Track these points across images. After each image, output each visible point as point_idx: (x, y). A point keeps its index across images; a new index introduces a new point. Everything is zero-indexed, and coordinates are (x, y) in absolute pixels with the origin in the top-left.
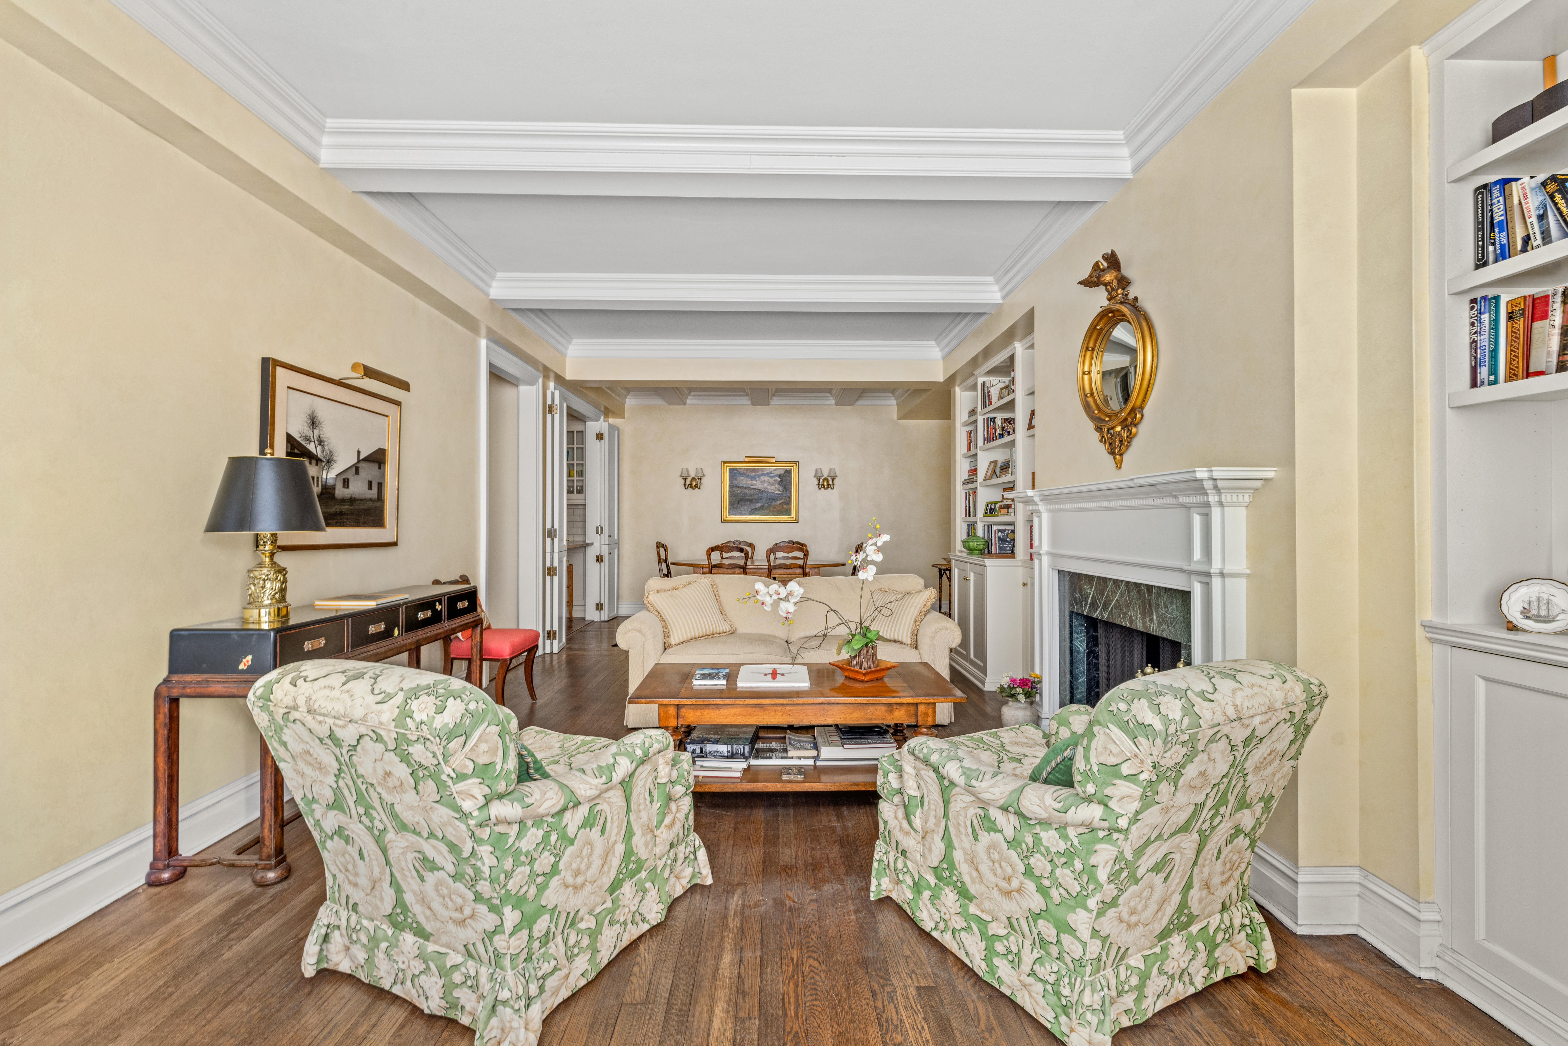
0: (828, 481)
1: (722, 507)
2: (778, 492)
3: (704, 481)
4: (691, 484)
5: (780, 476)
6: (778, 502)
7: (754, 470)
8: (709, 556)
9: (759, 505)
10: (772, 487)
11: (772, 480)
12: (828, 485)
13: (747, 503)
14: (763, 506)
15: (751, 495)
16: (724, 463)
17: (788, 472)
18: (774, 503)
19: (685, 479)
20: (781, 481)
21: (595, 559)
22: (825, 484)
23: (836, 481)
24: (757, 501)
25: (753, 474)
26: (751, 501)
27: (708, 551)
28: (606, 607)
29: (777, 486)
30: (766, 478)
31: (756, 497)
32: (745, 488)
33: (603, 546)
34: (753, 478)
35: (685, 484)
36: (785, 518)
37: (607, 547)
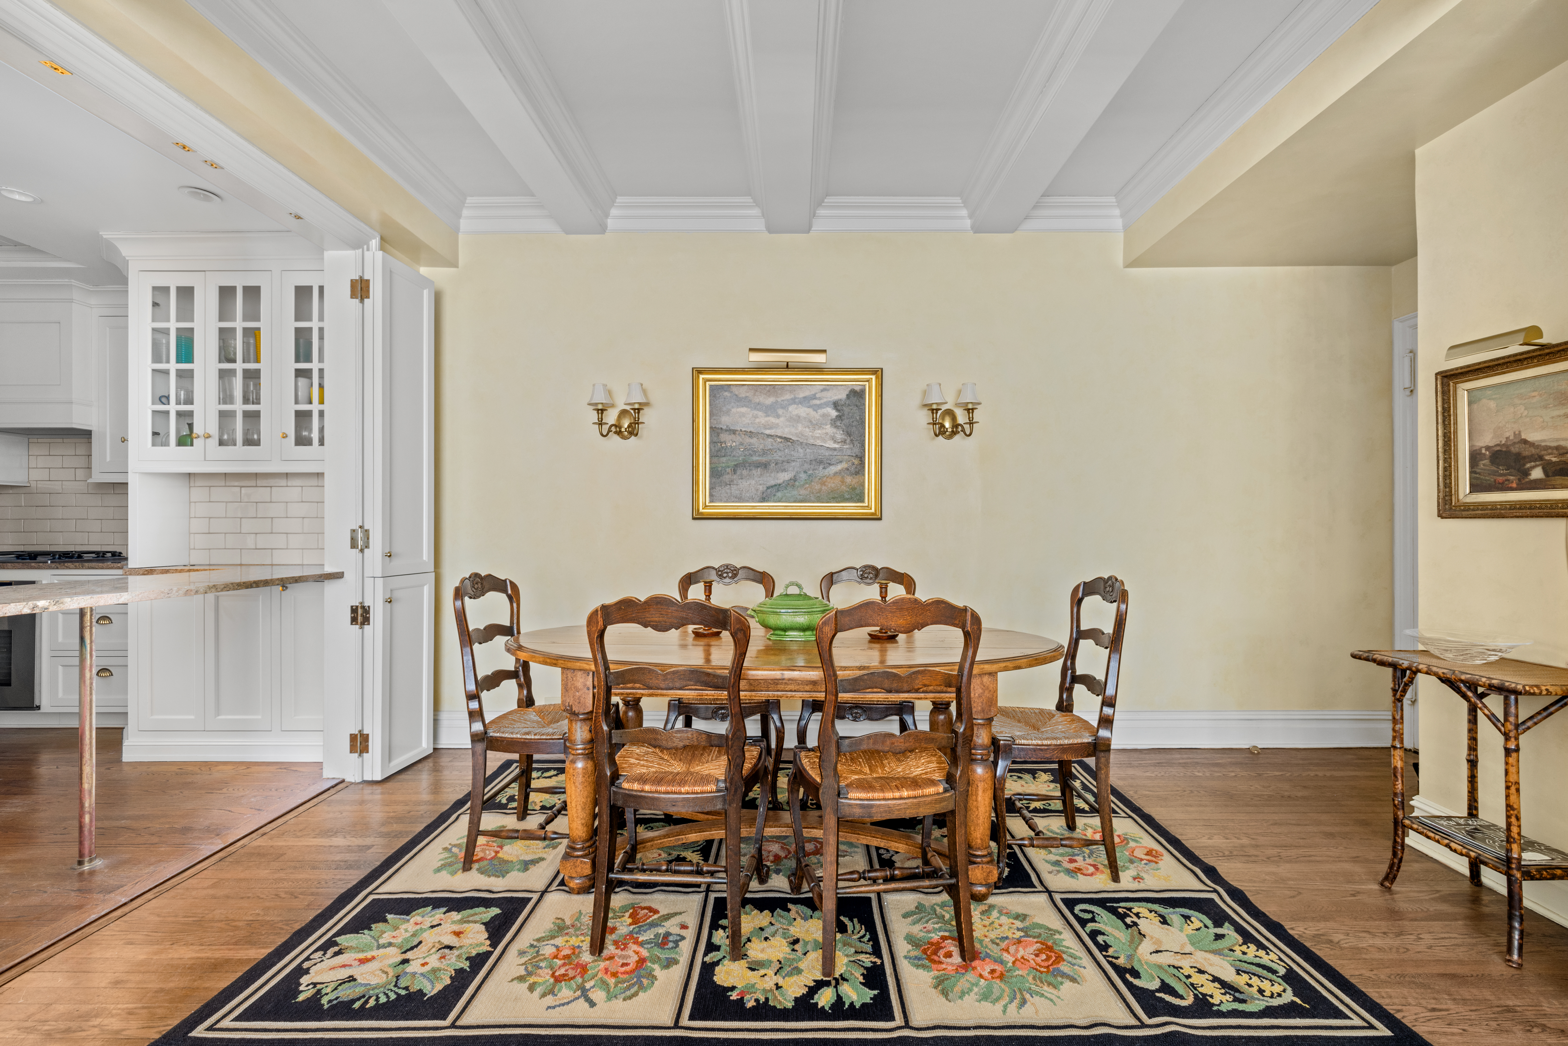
0: (954, 418)
1: (695, 482)
2: (831, 444)
3: (646, 416)
4: (618, 426)
5: (836, 405)
6: (833, 469)
7: (773, 389)
8: (598, 639)
9: (784, 477)
10: (818, 433)
11: (816, 415)
12: (955, 426)
13: (757, 472)
14: (795, 479)
15: (764, 452)
16: (699, 371)
17: (857, 395)
18: (821, 472)
19: (601, 411)
20: (839, 417)
21: (348, 615)
22: (947, 424)
23: (977, 416)
24: (781, 466)
25: (770, 400)
26: (765, 466)
27: (592, 619)
28: (376, 744)
29: (829, 429)
30: (802, 411)
31: (777, 456)
32: (751, 434)
33: (369, 582)
34: (770, 410)
35: (601, 423)
36: (850, 508)
37: (380, 582)
